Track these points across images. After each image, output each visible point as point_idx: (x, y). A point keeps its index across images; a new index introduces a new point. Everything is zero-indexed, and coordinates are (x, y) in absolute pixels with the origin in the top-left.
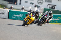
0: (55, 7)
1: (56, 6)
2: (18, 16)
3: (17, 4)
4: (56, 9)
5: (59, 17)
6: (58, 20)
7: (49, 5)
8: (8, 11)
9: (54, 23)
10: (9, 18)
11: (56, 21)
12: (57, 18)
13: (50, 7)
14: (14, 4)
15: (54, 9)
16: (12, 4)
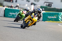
0: (51, 5)
1: (52, 3)
2: (14, 14)
3: (13, 2)
4: (52, 7)
5: (56, 15)
6: (55, 18)
7: (45, 2)
8: (4, 9)
9: (51, 21)
10: (5, 16)
11: (53, 19)
12: (53, 16)
13: (46, 5)
14: (10, 2)
15: (51, 6)
16: (8, 1)
